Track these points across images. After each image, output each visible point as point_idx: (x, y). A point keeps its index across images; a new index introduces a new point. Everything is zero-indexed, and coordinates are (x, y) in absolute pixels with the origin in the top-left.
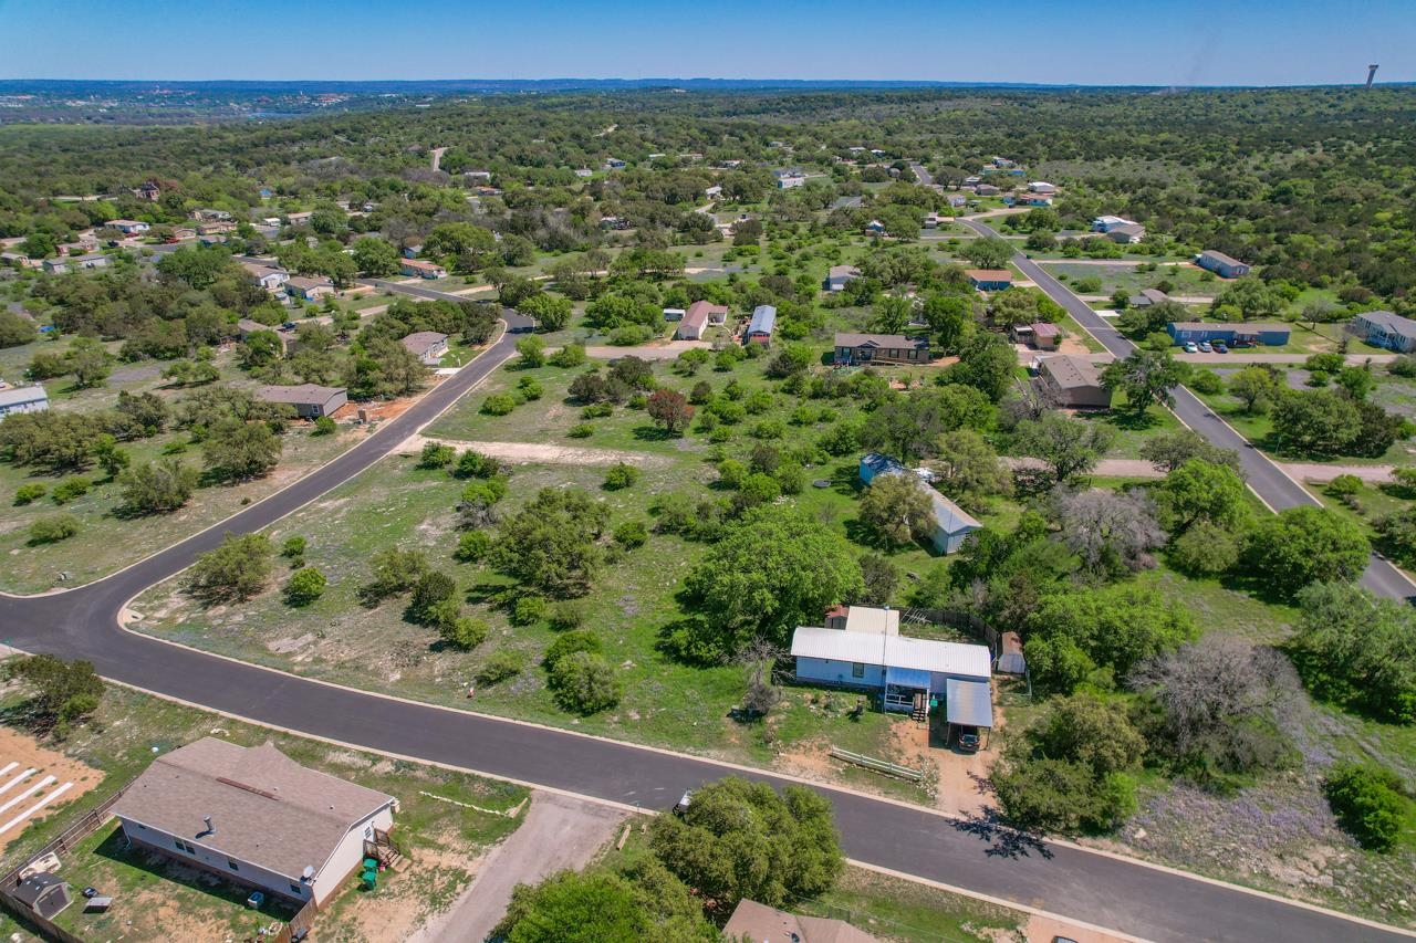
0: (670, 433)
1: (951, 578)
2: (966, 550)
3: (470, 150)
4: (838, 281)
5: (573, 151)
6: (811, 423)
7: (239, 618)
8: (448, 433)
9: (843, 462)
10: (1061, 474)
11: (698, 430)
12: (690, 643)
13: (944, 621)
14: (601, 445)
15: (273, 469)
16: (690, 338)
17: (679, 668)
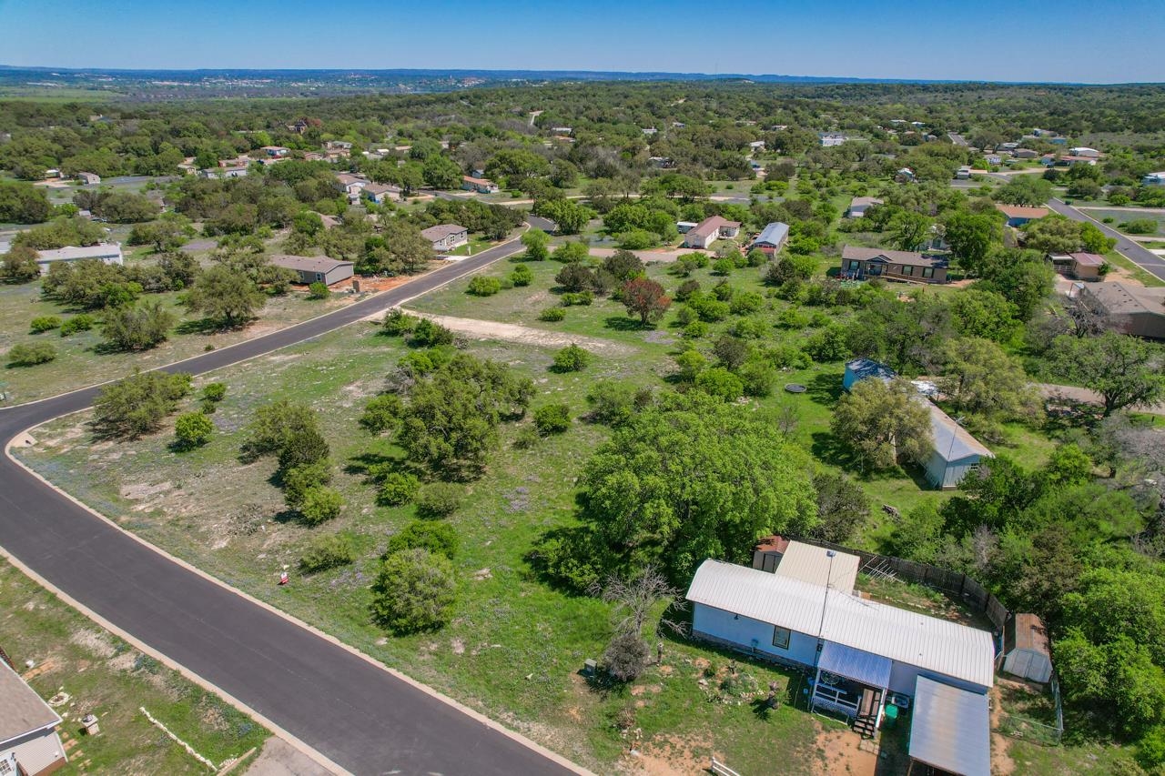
0: (643, 325)
1: (943, 521)
2: (970, 484)
3: (561, 112)
4: (858, 209)
5: (644, 115)
6: (799, 328)
7: (115, 456)
8: (427, 307)
9: (827, 369)
10: (1110, 406)
11: (673, 325)
12: (561, 559)
13: (927, 580)
14: (567, 330)
15: (252, 324)
16: (695, 247)
17: (542, 590)
